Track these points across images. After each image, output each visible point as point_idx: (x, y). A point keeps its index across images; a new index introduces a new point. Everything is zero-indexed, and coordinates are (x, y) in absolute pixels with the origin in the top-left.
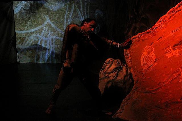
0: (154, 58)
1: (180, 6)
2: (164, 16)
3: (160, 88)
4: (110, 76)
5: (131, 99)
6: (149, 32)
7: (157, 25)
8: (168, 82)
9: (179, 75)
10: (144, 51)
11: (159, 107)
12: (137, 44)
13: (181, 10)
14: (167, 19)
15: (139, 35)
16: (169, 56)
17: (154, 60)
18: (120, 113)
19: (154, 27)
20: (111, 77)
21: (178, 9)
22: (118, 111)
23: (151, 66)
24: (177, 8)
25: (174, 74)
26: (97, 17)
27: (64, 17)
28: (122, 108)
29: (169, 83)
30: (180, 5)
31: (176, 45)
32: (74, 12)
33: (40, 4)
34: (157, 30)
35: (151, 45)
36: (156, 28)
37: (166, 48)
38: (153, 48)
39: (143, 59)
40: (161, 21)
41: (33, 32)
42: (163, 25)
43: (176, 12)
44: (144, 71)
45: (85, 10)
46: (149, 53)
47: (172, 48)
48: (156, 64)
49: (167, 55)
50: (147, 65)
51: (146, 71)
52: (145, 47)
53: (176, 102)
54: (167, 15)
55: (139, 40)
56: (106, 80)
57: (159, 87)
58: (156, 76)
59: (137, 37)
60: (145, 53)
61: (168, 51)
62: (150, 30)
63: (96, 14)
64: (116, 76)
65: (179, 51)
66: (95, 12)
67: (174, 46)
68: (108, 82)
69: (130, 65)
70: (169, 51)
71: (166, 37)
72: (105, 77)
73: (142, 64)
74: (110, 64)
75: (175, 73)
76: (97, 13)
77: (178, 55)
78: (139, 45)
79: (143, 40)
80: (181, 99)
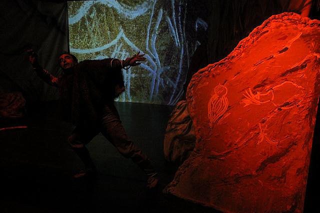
0: (226, 104)
1: (266, 25)
2: (244, 40)
3: (231, 152)
4: (178, 128)
5: (190, 166)
6: (223, 64)
7: (234, 53)
8: (241, 144)
9: (258, 133)
10: (214, 94)
11: (227, 182)
12: (205, 81)
13: (267, 31)
14: (249, 44)
15: (209, 67)
16: (247, 102)
17: (226, 108)
18: (174, 186)
19: (229, 55)
20: (178, 130)
21: (265, 30)
22: (172, 183)
23: (221, 117)
24: (264, 28)
25: (250, 132)
26: (198, 31)
27: (146, 29)
28: (177, 179)
29: (243, 145)
30: (267, 23)
31: (258, 86)
32: (162, 22)
33: (111, 8)
34: (233, 61)
35: (223, 84)
36: (233, 58)
37: (244, 90)
38: (226, 88)
39: (212, 105)
40: (240, 47)
41: (100, 52)
42: (243, 54)
43: (261, 35)
44: (211, 125)
45: (179, 18)
46: (220, 95)
47: (252, 91)
48: (228, 115)
49: (245, 101)
50: (216, 115)
51: (213, 124)
52: (215, 87)
53: (250, 175)
54: (249, 37)
55: (208, 76)
56: (172, 135)
57: (229, 151)
58: (226, 133)
59: (205, 71)
60: (215, 97)
61: (246, 95)
62: (224, 60)
63: (197, 27)
64: (187, 130)
65: (260, 96)
66: (195, 23)
67: (255, 88)
68: (174, 137)
69: (193, 113)
70: (248, 96)
71: (245, 73)
72: (171, 130)
73: (209, 113)
74: (181, 110)
75: (253, 130)
76: (198, 24)
77: (259, 103)
78: (208, 83)
79: (213, 76)
80: (256, 172)
